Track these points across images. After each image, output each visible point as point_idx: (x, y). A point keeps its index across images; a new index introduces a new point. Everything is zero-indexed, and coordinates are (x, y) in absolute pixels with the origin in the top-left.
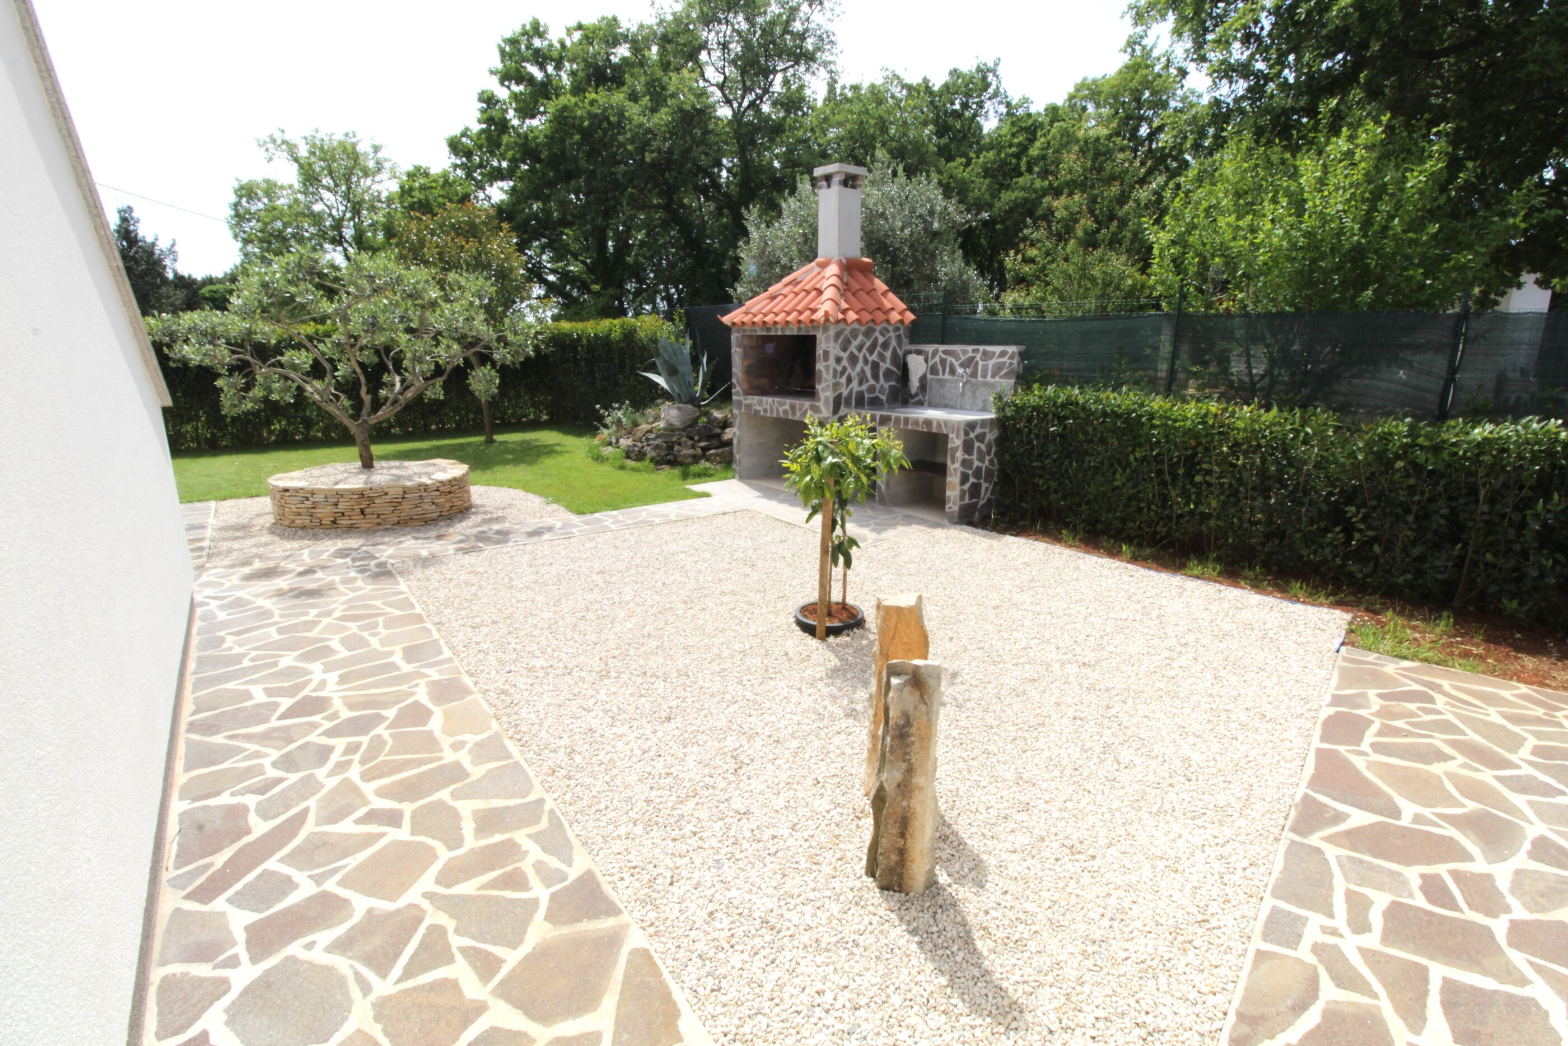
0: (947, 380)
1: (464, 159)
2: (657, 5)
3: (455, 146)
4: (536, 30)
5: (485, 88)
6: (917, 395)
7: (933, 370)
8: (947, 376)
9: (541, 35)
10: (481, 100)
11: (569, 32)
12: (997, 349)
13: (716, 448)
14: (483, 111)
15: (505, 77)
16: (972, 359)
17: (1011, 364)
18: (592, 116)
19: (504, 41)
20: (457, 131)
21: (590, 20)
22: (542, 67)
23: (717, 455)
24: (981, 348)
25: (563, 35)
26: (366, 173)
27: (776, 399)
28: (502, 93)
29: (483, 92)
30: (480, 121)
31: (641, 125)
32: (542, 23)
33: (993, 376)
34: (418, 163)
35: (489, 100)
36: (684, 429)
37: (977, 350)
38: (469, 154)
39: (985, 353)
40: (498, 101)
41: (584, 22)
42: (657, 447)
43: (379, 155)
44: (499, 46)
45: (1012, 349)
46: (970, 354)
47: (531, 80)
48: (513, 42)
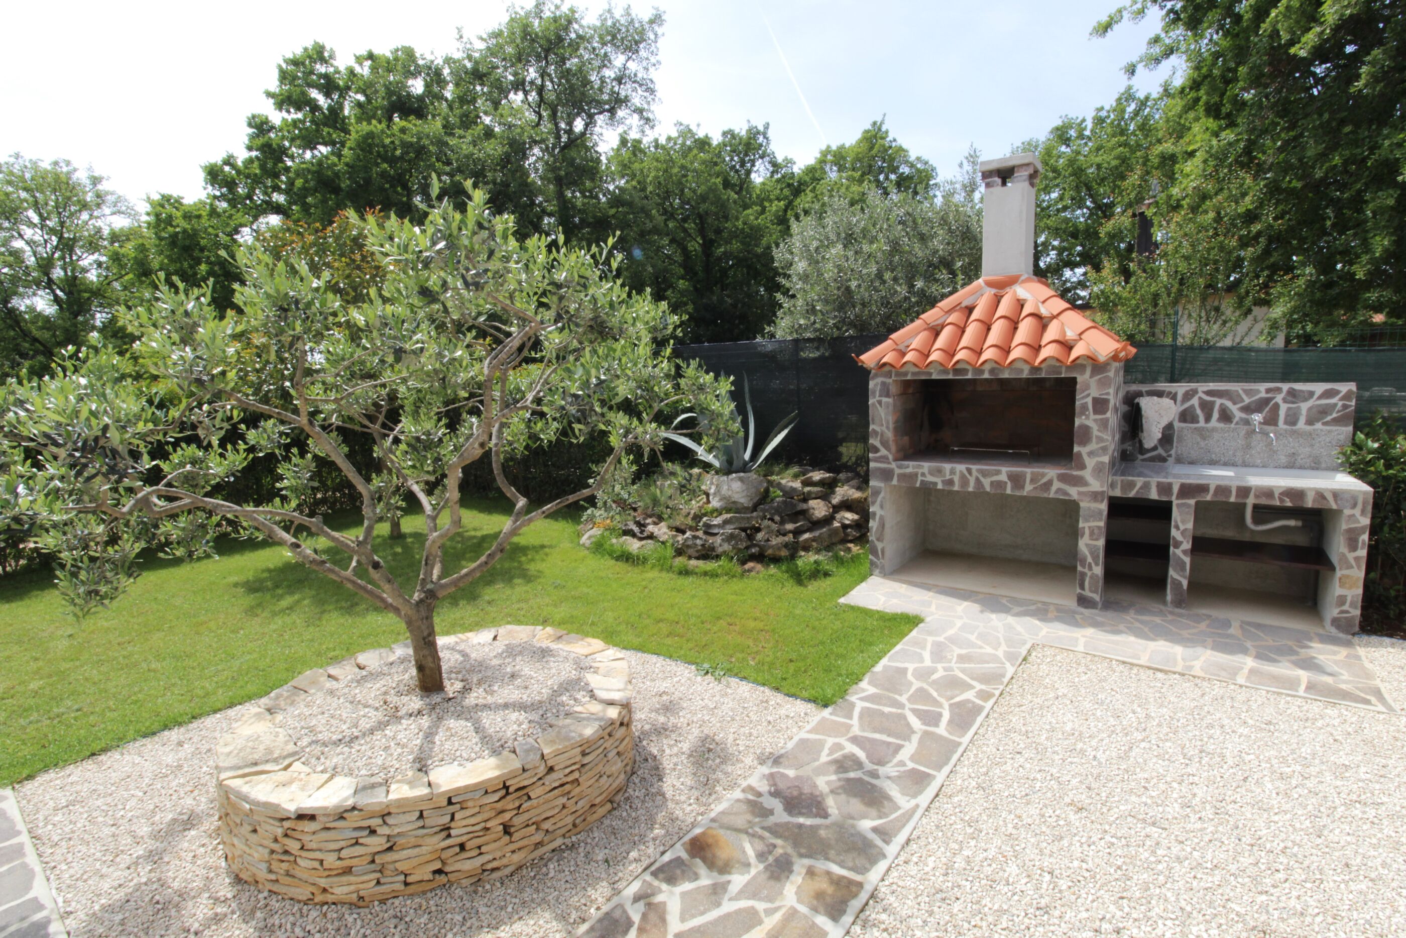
0: (1214, 430)
1: (224, 190)
2: (465, 40)
3: (214, 174)
4: (319, 54)
5: (256, 112)
6: (1155, 448)
7: (1186, 416)
8: (1214, 422)
9: (323, 60)
10: (250, 125)
11: (359, 60)
12: (1319, 388)
13: (809, 530)
14: (252, 137)
15: (284, 101)
16: (1267, 401)
17: (1345, 407)
18: (405, 145)
19: (286, 61)
20: (217, 158)
21: (384, 50)
22: (328, 95)
23: (814, 539)
24: (1285, 387)
25: (352, 62)
26: (84, 206)
27: (974, 467)
28: (277, 117)
29: (254, 117)
30: (250, 149)
31: (469, 156)
32: (328, 48)
33: (1310, 422)
34: (167, 191)
35: (260, 126)
36: (754, 508)
37: (1279, 390)
38: (231, 185)
39: (1292, 393)
40: (273, 128)
41: (377, 51)
42: (730, 538)
43: (100, 187)
44: (280, 67)
45: (1345, 387)
46: (1263, 395)
47: (315, 107)
48: (295, 62)
